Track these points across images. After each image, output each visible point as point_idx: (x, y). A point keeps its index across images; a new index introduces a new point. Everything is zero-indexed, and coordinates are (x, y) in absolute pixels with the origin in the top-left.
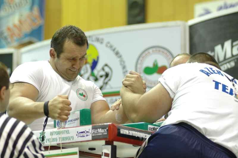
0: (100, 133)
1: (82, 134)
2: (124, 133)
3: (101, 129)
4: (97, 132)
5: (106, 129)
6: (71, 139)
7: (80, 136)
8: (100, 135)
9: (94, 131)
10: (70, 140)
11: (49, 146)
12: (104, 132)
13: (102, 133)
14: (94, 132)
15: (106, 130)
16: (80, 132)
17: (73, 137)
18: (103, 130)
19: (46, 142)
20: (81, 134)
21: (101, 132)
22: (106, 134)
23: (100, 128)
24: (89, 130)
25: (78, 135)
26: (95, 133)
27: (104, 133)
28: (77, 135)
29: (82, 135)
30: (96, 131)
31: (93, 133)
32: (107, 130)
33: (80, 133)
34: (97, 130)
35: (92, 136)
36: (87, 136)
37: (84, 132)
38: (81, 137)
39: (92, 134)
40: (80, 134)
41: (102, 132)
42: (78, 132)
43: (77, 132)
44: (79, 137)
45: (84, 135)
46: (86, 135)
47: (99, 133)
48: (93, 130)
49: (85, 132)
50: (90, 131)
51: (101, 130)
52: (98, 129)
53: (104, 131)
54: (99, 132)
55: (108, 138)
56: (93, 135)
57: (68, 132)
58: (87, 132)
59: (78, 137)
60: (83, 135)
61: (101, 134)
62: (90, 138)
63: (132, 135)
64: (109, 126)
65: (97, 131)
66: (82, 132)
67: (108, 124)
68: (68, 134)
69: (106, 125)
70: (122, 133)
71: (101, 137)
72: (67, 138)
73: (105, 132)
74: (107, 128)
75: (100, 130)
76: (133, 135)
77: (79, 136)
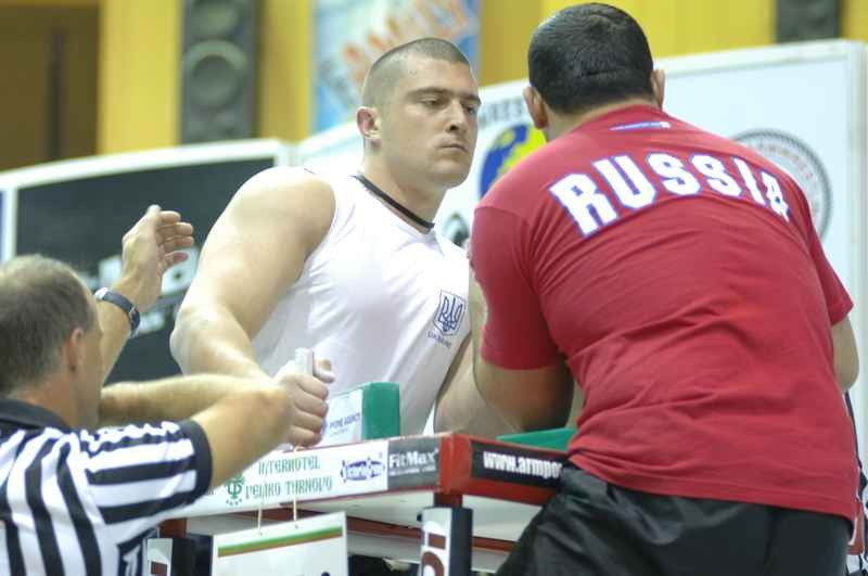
0: (414, 466)
1: (357, 471)
2: (497, 467)
3: (416, 454)
4: (403, 464)
5: (433, 454)
6: (325, 488)
7: (350, 475)
8: (416, 474)
9: (395, 458)
10: (321, 490)
11: (257, 512)
12: (425, 462)
13: (419, 466)
14: (395, 464)
15: (431, 456)
16: (351, 463)
17: (328, 482)
18: (424, 455)
19: (247, 497)
20: (354, 468)
21: (416, 463)
22: (432, 468)
23: (415, 449)
24: (381, 455)
25: (344, 473)
26: (398, 465)
27: (424, 465)
28: (342, 473)
29: (357, 475)
30: (401, 461)
31: (391, 465)
32: (436, 457)
33: (351, 466)
34: (403, 457)
35: (390, 479)
36: (373, 476)
37: (364, 463)
38: (355, 479)
39: (389, 469)
40: (350, 470)
41: (420, 462)
42: (346, 464)
43: (344, 463)
44: (348, 481)
45: (363, 474)
46: (369, 473)
47: (409, 466)
48: (391, 457)
49: (369, 463)
50: (384, 461)
51: (418, 457)
52: (409, 454)
53: (428, 458)
54: (411, 463)
56: (393, 474)
57: (314, 464)
58: (374, 463)
60: (360, 475)
61: (417, 470)
62: (381, 483)
63: (529, 472)
64: (443, 439)
65: (405, 461)
66: (358, 465)
68: (314, 470)
70: (492, 466)
71: (418, 481)
72: (310, 485)
73: (430, 464)
74: (437, 451)
75: (414, 458)
76: (534, 473)
77: (348, 478)
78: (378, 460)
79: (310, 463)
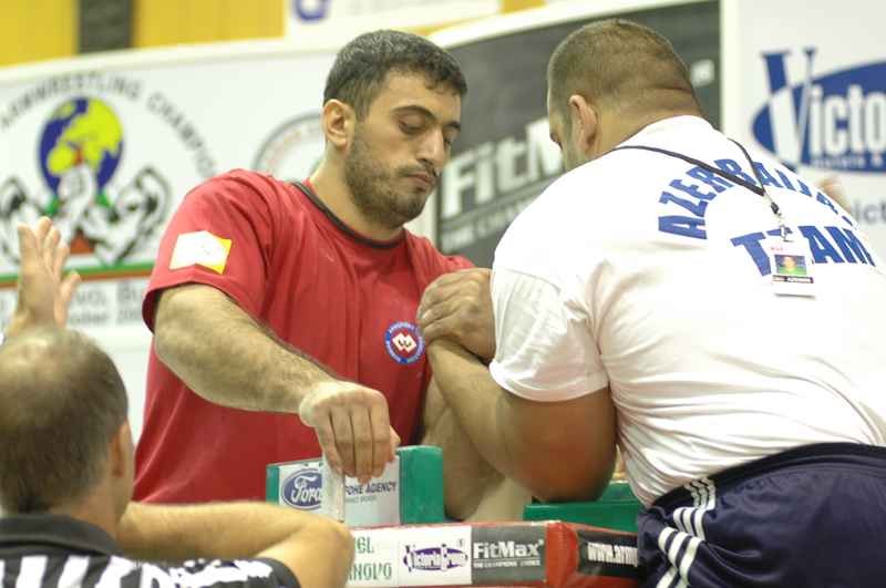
0: (509, 558)
1: (427, 559)
3: (511, 544)
4: (493, 556)
5: (537, 546)
6: (381, 576)
7: (417, 563)
8: (510, 568)
9: (480, 547)
10: (375, 578)
12: (524, 554)
13: (516, 557)
14: (481, 555)
15: (533, 548)
16: (418, 548)
17: (386, 569)
18: (523, 548)
20: (423, 556)
21: (512, 555)
22: (538, 563)
23: (511, 540)
24: (461, 542)
25: (409, 560)
26: (486, 556)
27: (524, 559)
28: (405, 561)
29: (427, 563)
30: (490, 551)
31: (476, 556)
33: (419, 552)
34: (493, 546)
36: (450, 566)
37: (438, 551)
39: (472, 563)
40: (417, 557)
41: (518, 554)
42: (411, 549)
43: (408, 551)
44: (414, 570)
45: (436, 563)
46: (445, 562)
47: (502, 559)
48: (476, 545)
49: (444, 551)
50: (466, 549)
51: (515, 548)
52: (502, 544)
53: (528, 550)
54: (505, 554)
55: (545, 581)
57: (364, 546)
58: (450, 551)
59: (410, 570)
60: (432, 564)
61: (515, 564)
62: (463, 574)
64: (550, 532)
65: (497, 551)
66: (428, 551)
67: (545, 523)
69: (534, 527)
71: (514, 576)
72: (361, 571)
73: (531, 557)
74: (541, 542)
75: (508, 548)
77: (414, 566)
78: (456, 548)
79: (359, 544)
